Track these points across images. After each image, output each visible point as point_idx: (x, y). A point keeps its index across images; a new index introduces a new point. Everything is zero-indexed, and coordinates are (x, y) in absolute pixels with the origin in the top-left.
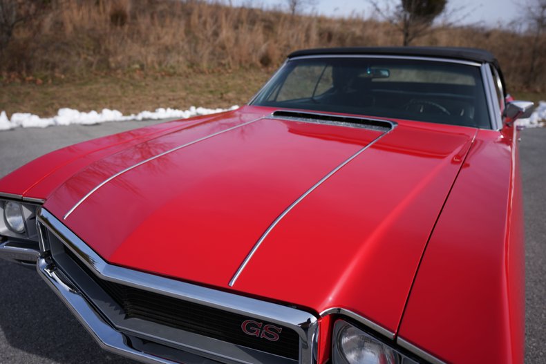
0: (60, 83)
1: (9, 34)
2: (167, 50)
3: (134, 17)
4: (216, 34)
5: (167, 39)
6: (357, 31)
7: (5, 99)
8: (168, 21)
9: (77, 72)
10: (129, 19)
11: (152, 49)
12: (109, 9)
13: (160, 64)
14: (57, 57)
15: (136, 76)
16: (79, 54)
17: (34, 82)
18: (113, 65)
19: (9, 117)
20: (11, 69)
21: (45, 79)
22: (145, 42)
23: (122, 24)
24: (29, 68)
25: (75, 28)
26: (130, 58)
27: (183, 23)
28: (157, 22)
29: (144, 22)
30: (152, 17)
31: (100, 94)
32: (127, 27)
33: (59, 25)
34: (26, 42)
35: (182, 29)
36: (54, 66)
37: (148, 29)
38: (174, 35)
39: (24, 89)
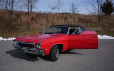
0: (20, 32)
1: (12, 23)
2: (42, 25)
3: (36, 18)
4: (53, 21)
5: (42, 23)
6: (88, 18)
7: (10, 35)
8: (43, 18)
9: (23, 30)
10: (35, 19)
11: (39, 25)
12: (31, 17)
13: (40, 28)
14: (20, 27)
15: (35, 30)
16: (24, 27)
17: (15, 32)
18: (30, 28)
19: (11, 38)
20: (11, 30)
21: (17, 31)
22: (37, 23)
23: (33, 20)
24: (15, 29)
25: (24, 21)
26: (34, 27)
27: (46, 19)
28: (40, 19)
29: (38, 19)
30: (40, 18)
31: (27, 34)
32: (34, 20)
33: (21, 21)
34: (14, 25)
35: (46, 20)
36: (19, 29)
37: (38, 20)
38: (44, 22)
39: (13, 33)
